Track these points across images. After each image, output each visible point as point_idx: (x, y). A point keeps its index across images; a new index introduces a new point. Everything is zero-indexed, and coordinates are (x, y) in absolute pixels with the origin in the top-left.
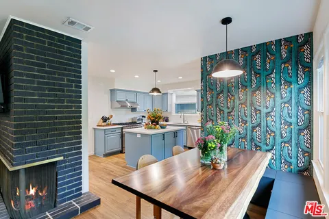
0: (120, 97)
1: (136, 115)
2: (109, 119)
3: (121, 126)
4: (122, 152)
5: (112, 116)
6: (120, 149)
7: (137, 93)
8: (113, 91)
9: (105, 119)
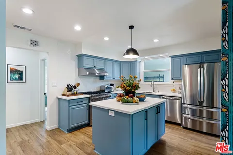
0: (88, 63)
1: (104, 84)
2: (75, 87)
3: (89, 96)
4: (89, 125)
5: (78, 85)
6: (87, 122)
7: (105, 59)
8: (80, 57)
9: (70, 88)
